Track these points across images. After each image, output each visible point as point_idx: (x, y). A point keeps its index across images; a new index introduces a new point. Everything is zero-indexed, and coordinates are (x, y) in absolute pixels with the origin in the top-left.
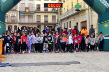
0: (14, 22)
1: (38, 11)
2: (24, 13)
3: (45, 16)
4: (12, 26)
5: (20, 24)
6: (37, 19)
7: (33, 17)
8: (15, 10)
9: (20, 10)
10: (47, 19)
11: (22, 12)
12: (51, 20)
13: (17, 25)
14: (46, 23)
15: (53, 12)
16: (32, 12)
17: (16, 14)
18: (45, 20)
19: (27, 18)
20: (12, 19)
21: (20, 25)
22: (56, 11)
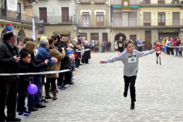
0: (102, 27)
1: (145, 3)
2: (120, 9)
3: (159, 13)
4: (98, 33)
5: (112, 29)
6: (144, 19)
7: (136, 16)
8: (103, 4)
9: (112, 3)
10: (163, 18)
11: (117, 7)
12: (172, 21)
13: (108, 31)
14: (162, 27)
15: (174, 4)
16: (135, 7)
17: (104, 11)
18: (160, 21)
19: (125, 17)
20: (98, 21)
21: (113, 31)
22: (180, 2)
